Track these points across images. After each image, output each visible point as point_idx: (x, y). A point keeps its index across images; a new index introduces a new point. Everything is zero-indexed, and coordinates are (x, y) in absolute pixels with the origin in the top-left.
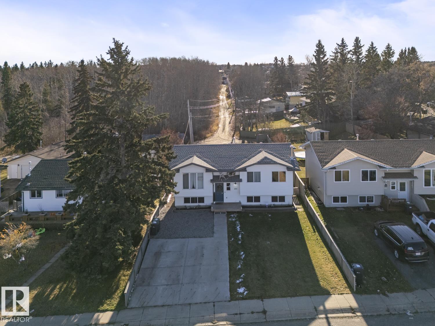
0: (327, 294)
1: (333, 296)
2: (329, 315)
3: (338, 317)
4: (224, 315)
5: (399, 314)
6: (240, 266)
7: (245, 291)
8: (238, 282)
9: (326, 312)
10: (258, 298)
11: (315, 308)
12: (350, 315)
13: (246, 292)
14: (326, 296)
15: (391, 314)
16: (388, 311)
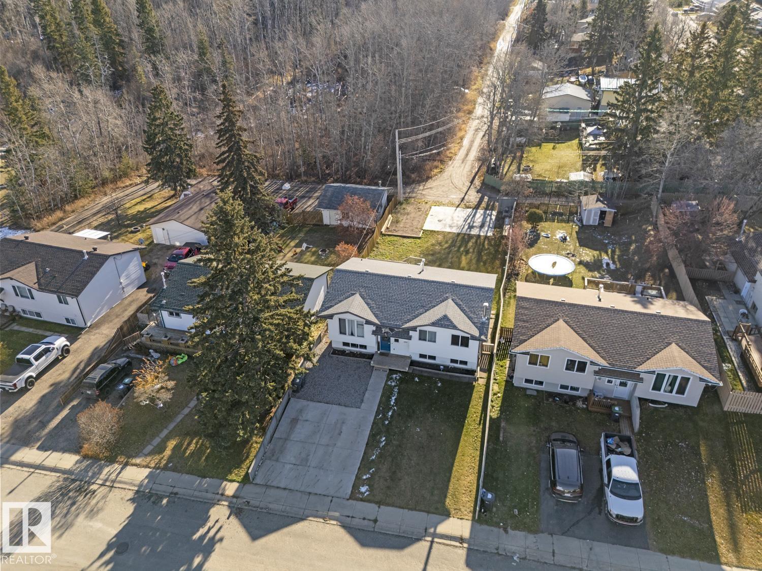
0: (447, 514)
1: (451, 519)
2: (436, 540)
3: (444, 544)
4: (337, 514)
6: (374, 457)
7: (367, 491)
8: (364, 477)
9: (435, 535)
10: (376, 503)
11: (426, 529)
12: (457, 544)
13: (367, 493)
14: (443, 517)
15: (498, 553)
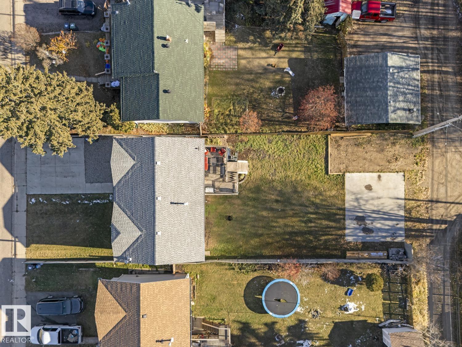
1: (25, 249)
2: (13, 243)
4: (17, 191)
5: (12, 277)
6: (54, 200)
7: (33, 202)
8: (40, 199)
10: (27, 209)
11: (17, 237)
12: (13, 253)
13: (31, 203)
14: (25, 245)
15: (13, 272)
16: (15, 272)
